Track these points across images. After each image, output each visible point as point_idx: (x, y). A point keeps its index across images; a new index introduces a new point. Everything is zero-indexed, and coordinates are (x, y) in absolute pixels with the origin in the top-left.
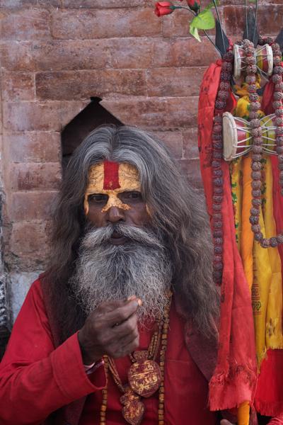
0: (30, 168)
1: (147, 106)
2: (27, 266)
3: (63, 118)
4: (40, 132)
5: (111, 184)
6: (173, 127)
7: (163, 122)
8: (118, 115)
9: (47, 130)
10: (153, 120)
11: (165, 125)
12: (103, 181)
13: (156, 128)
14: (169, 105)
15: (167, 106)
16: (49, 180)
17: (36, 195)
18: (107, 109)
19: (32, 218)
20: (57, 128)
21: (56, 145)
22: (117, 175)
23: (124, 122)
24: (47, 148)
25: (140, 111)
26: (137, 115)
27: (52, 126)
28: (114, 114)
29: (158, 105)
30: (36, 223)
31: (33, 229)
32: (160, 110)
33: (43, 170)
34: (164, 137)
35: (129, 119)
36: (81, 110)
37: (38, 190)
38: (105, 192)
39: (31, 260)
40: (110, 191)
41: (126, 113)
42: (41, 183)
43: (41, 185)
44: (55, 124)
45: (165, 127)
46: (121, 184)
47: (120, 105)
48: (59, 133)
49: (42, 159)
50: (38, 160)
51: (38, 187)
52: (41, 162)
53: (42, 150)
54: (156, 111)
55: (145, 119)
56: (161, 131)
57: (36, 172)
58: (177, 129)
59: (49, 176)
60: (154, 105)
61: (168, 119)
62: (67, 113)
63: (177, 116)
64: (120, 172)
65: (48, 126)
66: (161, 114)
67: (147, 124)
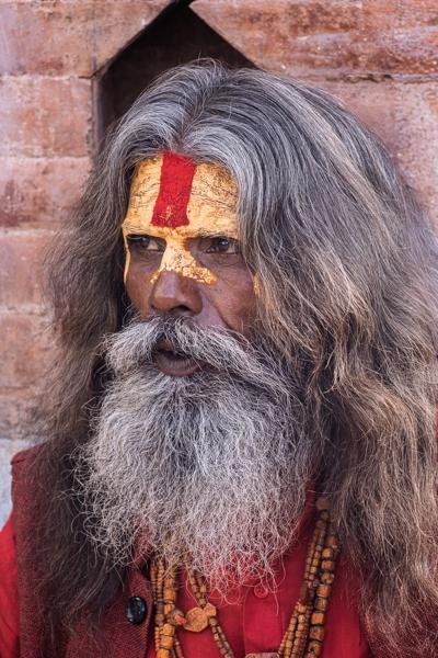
0: (15, 171)
1: (312, 16)
2: (8, 423)
3: (99, 43)
4: (41, 78)
5: (169, 214)
6: (377, 73)
7: (352, 58)
8: (236, 37)
9: (60, 74)
10: (326, 51)
11: (356, 65)
12: (154, 203)
13: (335, 73)
14: (367, 13)
15: (362, 18)
16: (63, 203)
17: (30, 241)
18: (211, 23)
19: (22, 301)
20: (84, 69)
21: (83, 112)
22: (186, 191)
23: (251, 57)
24: (58, 122)
25: (294, 28)
26: (285, 39)
27: (72, 62)
28: (226, 36)
29: (338, 15)
30: (31, 313)
31: (25, 328)
32: (345, 27)
33: (50, 176)
34: (354, 96)
35: (265, 48)
36: (144, 22)
37: (37, 227)
38: (154, 231)
39: (18, 406)
40: (166, 229)
41: (259, 34)
42: (43, 209)
43: (42, 216)
44: (78, 60)
45: (357, 72)
46: (191, 216)
47: (241, 11)
48: (89, 82)
49: (45, 147)
50: (37, 150)
51: (35, 220)
52: (45, 155)
53: (46, 125)
54: (332, 30)
55: (307, 50)
56: (348, 80)
57: (30, 182)
58: (388, 76)
59: (64, 192)
60: (327, 14)
61: (365, 49)
62: (107, 30)
63: (387, 44)
64: (195, 183)
65: (61, 65)
66: (346, 37)
67: (311, 63)
